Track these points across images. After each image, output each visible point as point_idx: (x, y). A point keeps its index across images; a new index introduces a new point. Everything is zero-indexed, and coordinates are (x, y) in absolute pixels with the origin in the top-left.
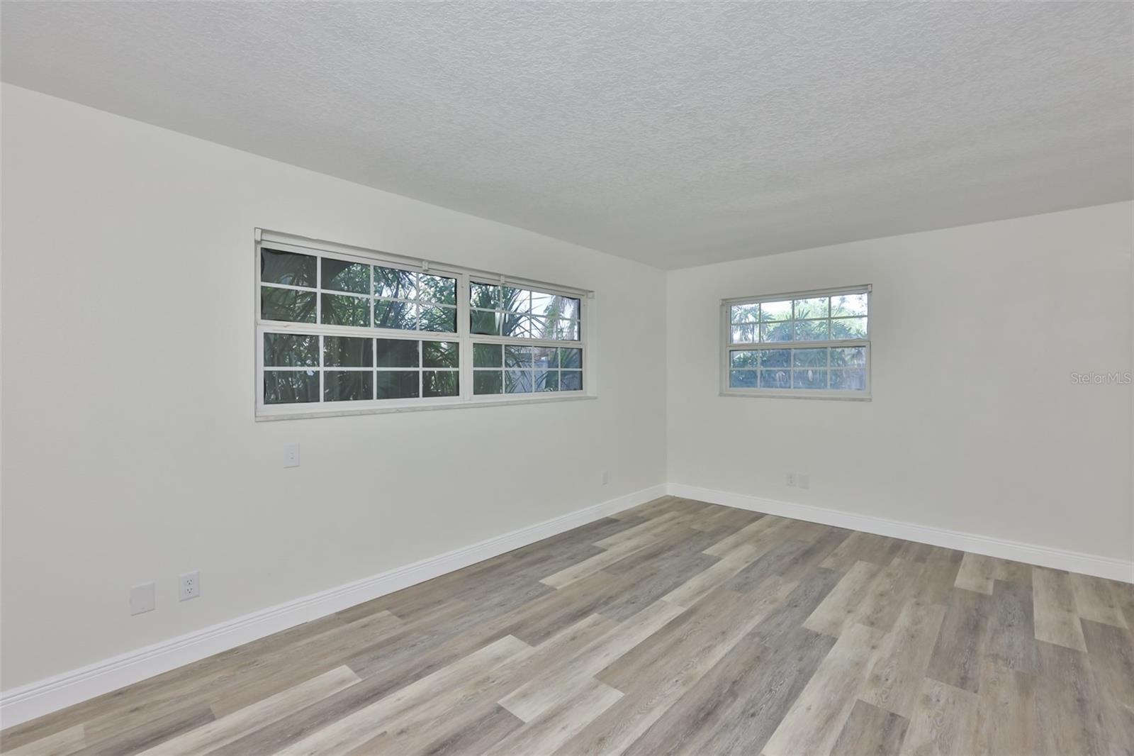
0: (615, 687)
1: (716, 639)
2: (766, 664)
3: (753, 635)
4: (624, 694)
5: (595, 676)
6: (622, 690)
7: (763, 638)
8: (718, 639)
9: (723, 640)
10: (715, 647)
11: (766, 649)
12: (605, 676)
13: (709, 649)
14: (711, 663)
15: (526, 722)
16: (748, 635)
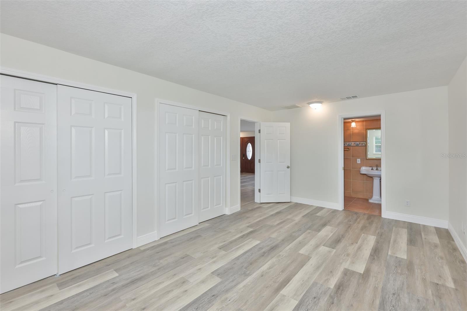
0: (302, 254)
1: (266, 273)
2: (249, 262)
3: (249, 275)
4: (299, 252)
5: (311, 257)
6: (300, 254)
7: (244, 273)
8: (265, 272)
9: (263, 272)
10: (267, 269)
11: (246, 268)
12: (308, 258)
13: (270, 268)
14: (270, 262)
15: (322, 246)
16: (251, 275)
